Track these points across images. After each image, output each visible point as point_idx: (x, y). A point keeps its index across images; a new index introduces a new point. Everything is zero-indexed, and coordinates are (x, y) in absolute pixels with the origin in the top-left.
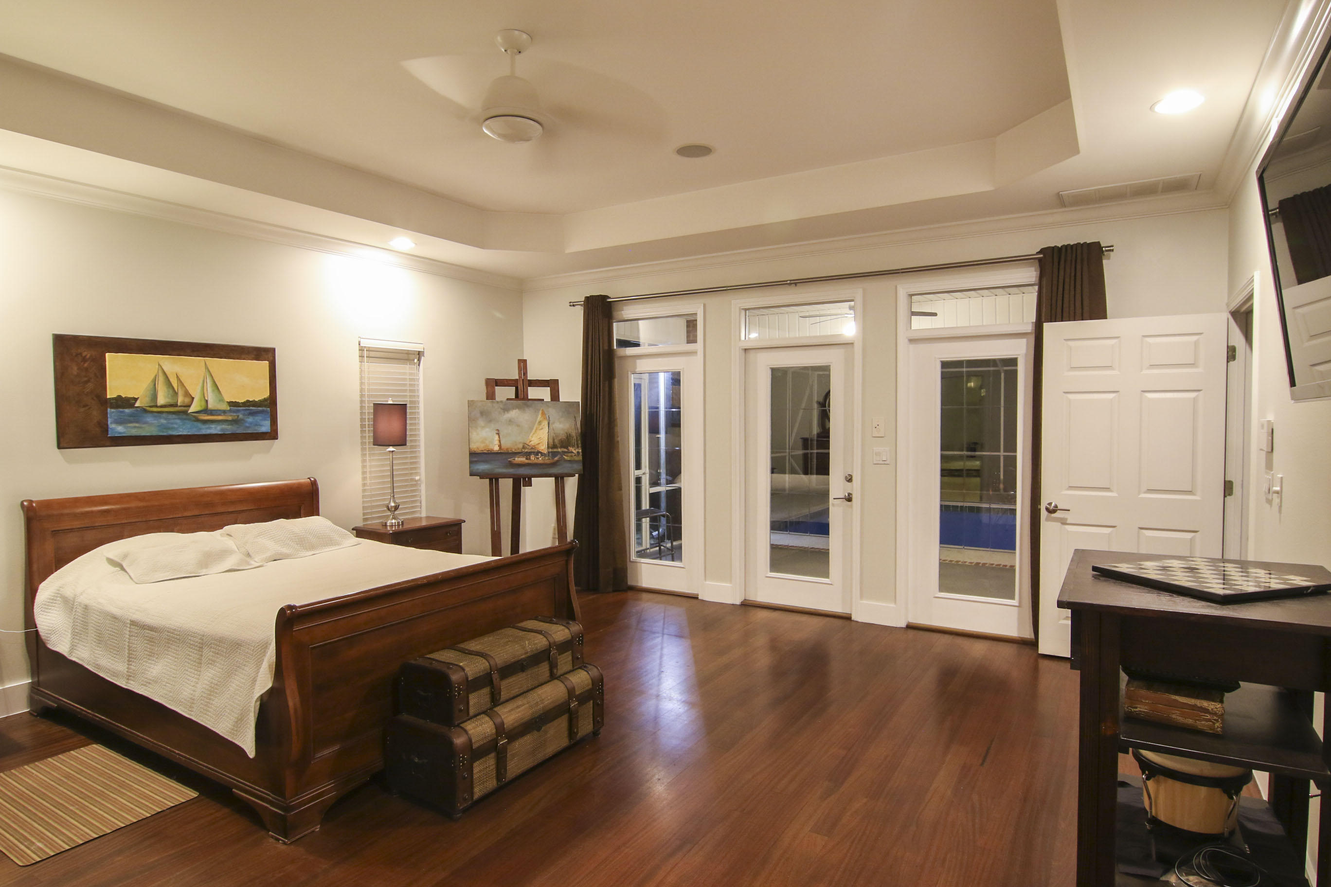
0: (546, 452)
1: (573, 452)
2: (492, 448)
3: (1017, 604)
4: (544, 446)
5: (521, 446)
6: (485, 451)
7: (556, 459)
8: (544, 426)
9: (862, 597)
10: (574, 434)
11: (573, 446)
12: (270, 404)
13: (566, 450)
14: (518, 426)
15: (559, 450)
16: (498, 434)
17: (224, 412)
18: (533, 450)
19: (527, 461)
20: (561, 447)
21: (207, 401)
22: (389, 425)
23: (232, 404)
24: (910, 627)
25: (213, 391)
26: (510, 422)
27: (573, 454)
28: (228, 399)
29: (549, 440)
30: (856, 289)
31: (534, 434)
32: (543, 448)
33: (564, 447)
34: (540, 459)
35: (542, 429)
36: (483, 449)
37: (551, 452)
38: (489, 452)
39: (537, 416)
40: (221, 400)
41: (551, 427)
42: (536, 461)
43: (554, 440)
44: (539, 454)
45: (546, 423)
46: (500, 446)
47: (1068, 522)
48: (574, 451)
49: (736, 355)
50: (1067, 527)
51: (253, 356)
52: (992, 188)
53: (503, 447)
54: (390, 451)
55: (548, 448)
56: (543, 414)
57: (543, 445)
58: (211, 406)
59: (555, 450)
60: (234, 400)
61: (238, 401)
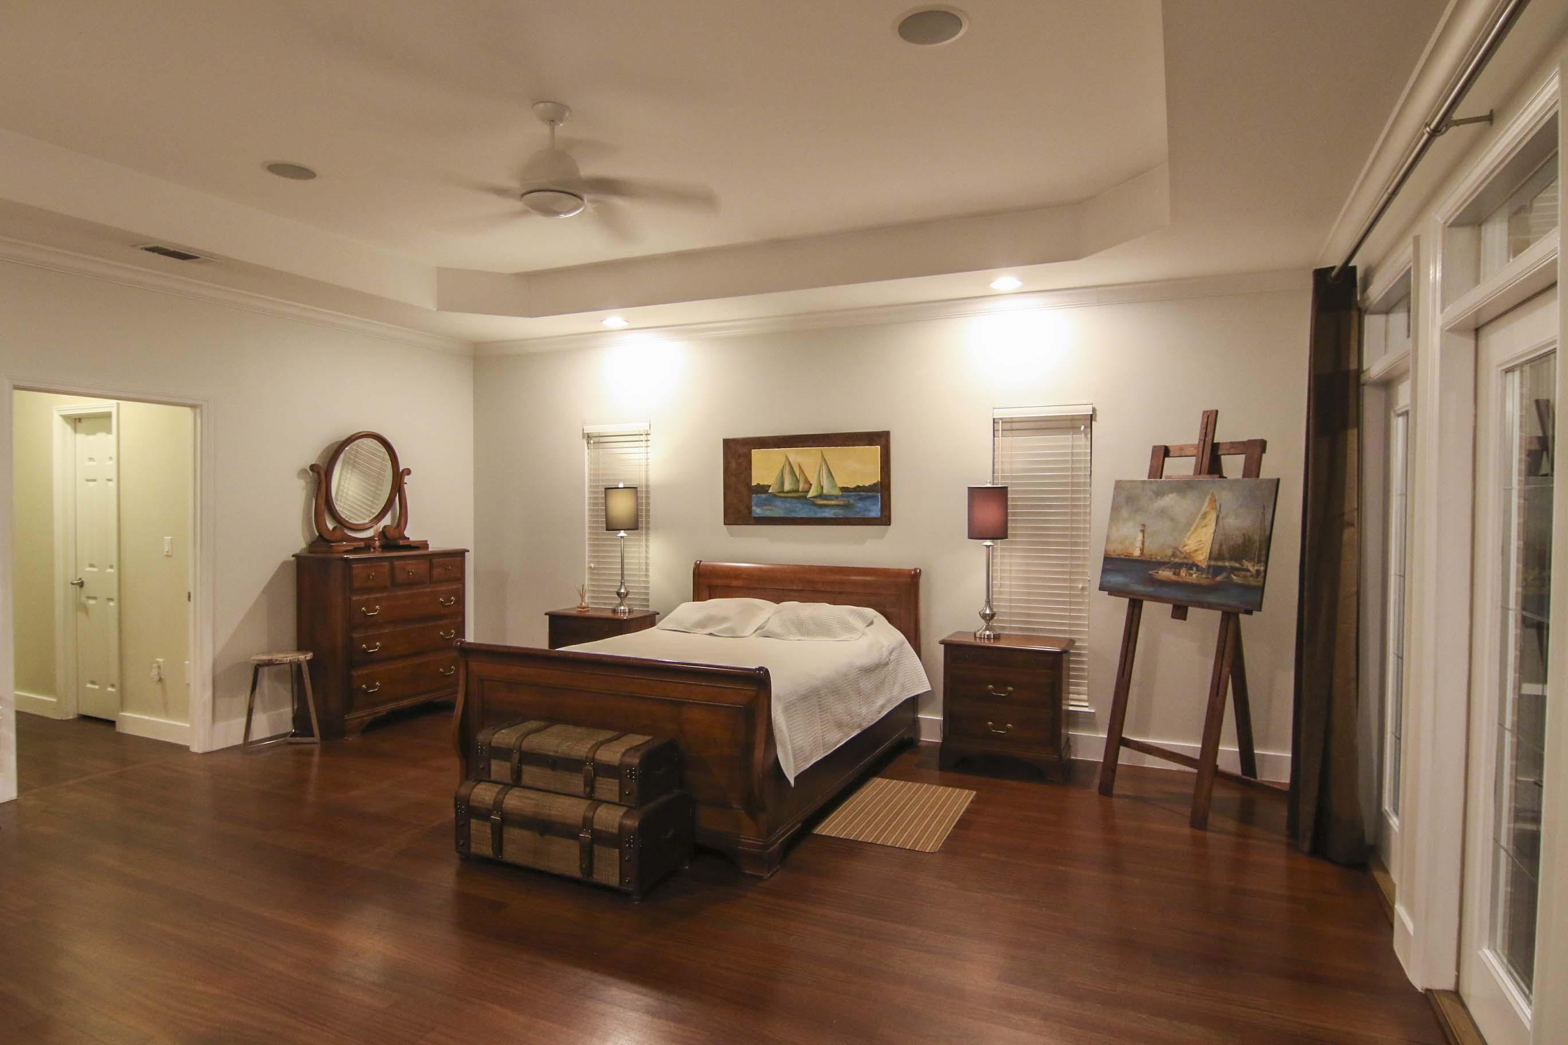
0: (1204, 565)
1: (1248, 570)
2: (1131, 552)
4: (1205, 555)
5: (1169, 552)
6: (1122, 557)
7: (1219, 578)
8: (1210, 520)
10: (1256, 537)
11: (1250, 560)
12: (883, 488)
13: (1237, 565)
14: (1172, 519)
15: (1227, 564)
16: (1143, 531)
17: (837, 497)
18: (1185, 561)
19: (1174, 578)
20: (1231, 559)
21: (822, 487)
22: (989, 514)
23: (844, 489)
25: (828, 477)
26: (1162, 512)
27: (1248, 574)
28: (841, 484)
29: (1214, 545)
31: (1192, 534)
32: (1202, 558)
33: (1236, 561)
34: (1194, 576)
35: (1206, 525)
36: (1120, 553)
37: (1214, 566)
38: (1127, 557)
39: (1202, 505)
40: (835, 486)
41: (1221, 524)
42: (1189, 579)
43: (1221, 546)
44: (1194, 568)
45: (1213, 516)
46: (1142, 550)
48: (1251, 569)
51: (866, 442)
53: (1146, 551)
54: (987, 546)
55: (1210, 558)
56: (1213, 501)
57: (1202, 554)
58: (825, 492)
59: (1220, 564)
60: (845, 486)
61: (849, 486)
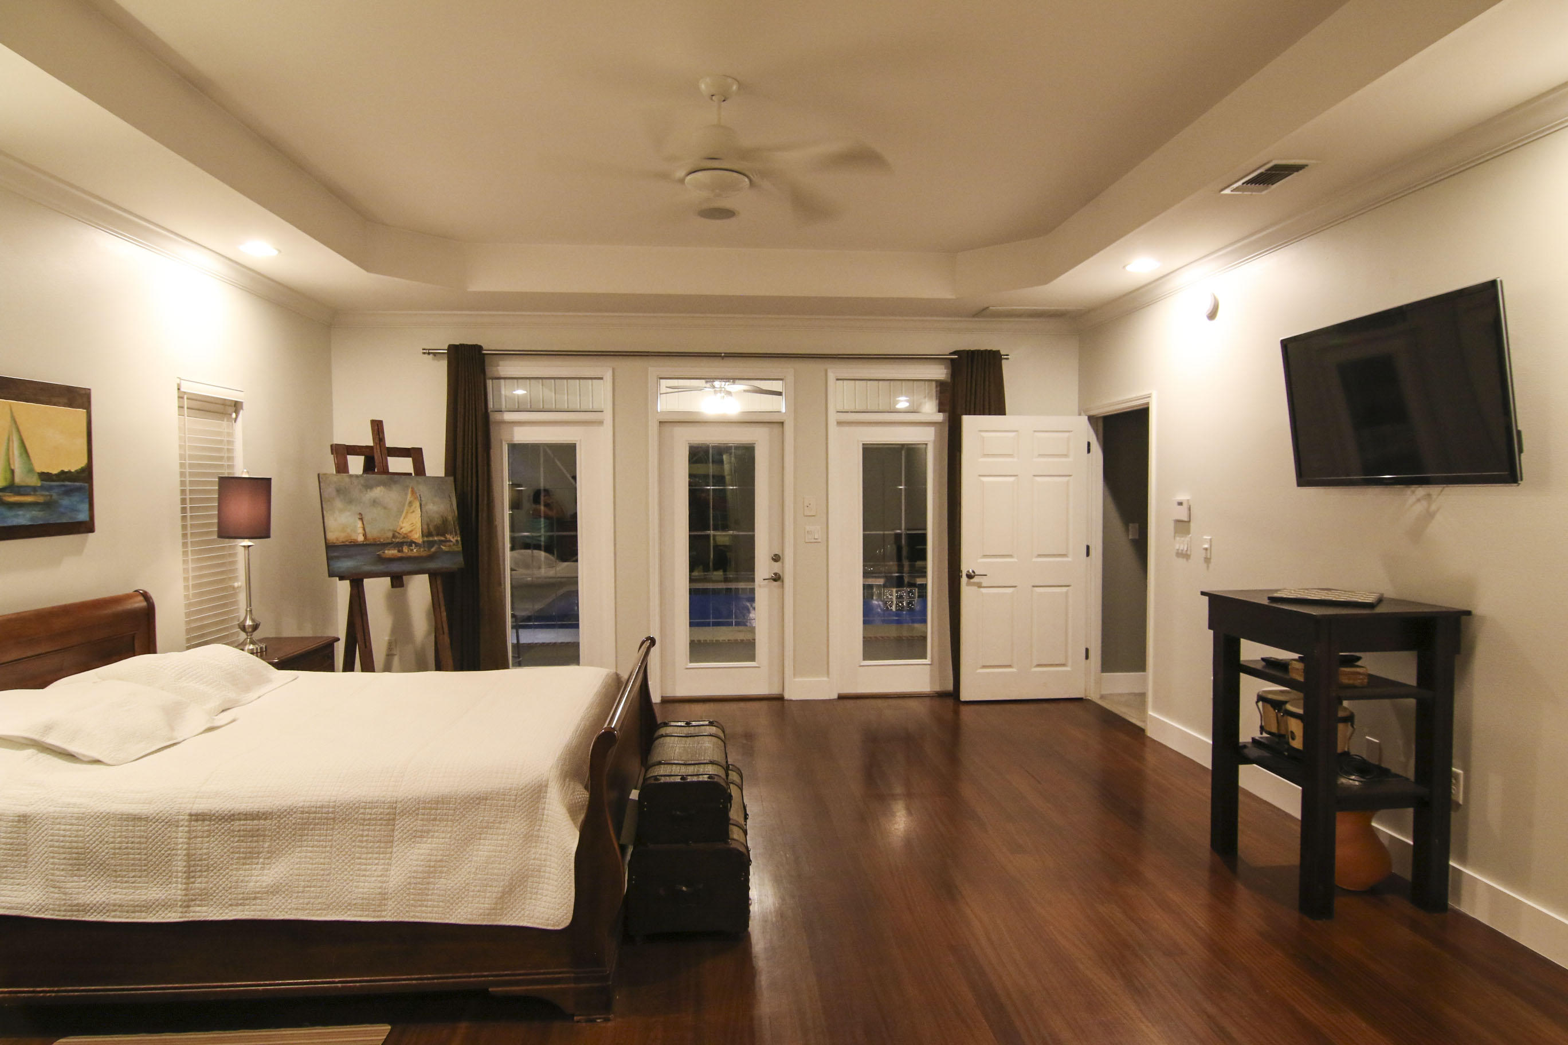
0: (420, 541)
1: (452, 541)
2: (355, 538)
3: (929, 663)
4: (418, 533)
5: (390, 535)
6: (347, 543)
7: (433, 550)
8: (415, 507)
9: (795, 675)
10: (450, 518)
11: (451, 533)
12: (86, 474)
13: (443, 538)
14: (385, 508)
15: (436, 538)
16: (361, 519)
17: (34, 489)
18: (405, 540)
19: (400, 555)
20: (438, 535)
21: (13, 472)
22: (242, 509)
23: (45, 476)
24: (842, 697)
25: (21, 455)
26: (375, 503)
27: (451, 544)
28: (39, 468)
29: (423, 526)
30: (789, 369)
31: (404, 518)
32: (417, 536)
33: (441, 535)
34: (415, 550)
35: (413, 512)
36: (344, 540)
37: (428, 541)
38: (352, 543)
39: (406, 494)
40: (31, 470)
41: (424, 510)
42: (410, 554)
43: (428, 525)
44: (413, 545)
45: (417, 504)
46: (365, 535)
47: (983, 585)
48: (452, 540)
49: (653, 428)
50: (982, 589)
51: (66, 401)
52: (954, 297)
53: (369, 536)
54: (244, 546)
55: (423, 536)
56: (413, 492)
57: (416, 533)
58: (18, 480)
59: (431, 539)
60: (45, 471)
61: (50, 472)
